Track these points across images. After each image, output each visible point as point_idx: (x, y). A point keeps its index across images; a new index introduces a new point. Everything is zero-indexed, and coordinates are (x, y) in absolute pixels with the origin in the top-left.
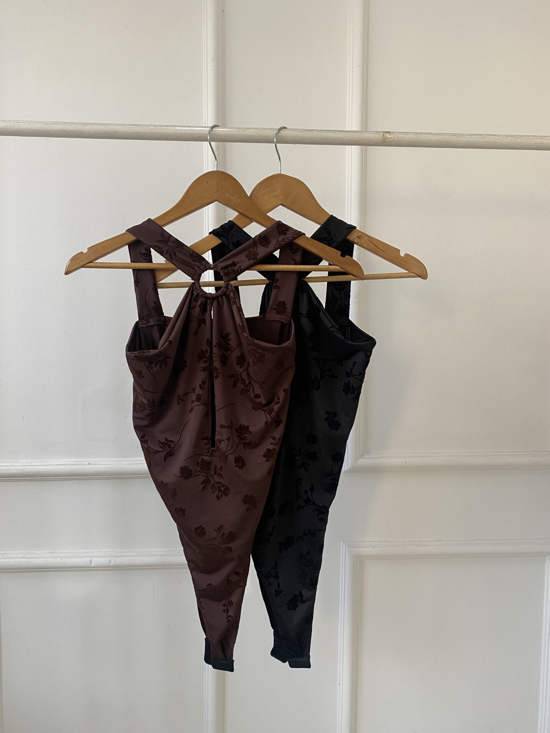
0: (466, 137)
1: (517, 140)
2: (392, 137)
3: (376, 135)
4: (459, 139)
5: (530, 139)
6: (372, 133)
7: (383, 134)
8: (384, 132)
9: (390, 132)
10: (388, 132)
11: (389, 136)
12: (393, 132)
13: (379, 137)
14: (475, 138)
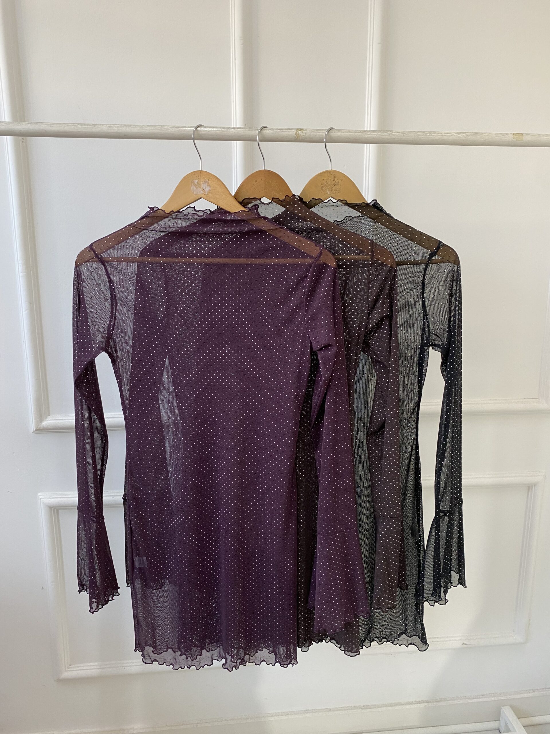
0: (372, 135)
1: (420, 137)
2: (304, 134)
3: (290, 133)
4: (366, 136)
5: (432, 136)
6: (286, 131)
7: (296, 132)
8: (297, 129)
9: (303, 129)
10: (301, 130)
11: (302, 134)
12: (306, 130)
13: (293, 134)
14: (381, 135)
